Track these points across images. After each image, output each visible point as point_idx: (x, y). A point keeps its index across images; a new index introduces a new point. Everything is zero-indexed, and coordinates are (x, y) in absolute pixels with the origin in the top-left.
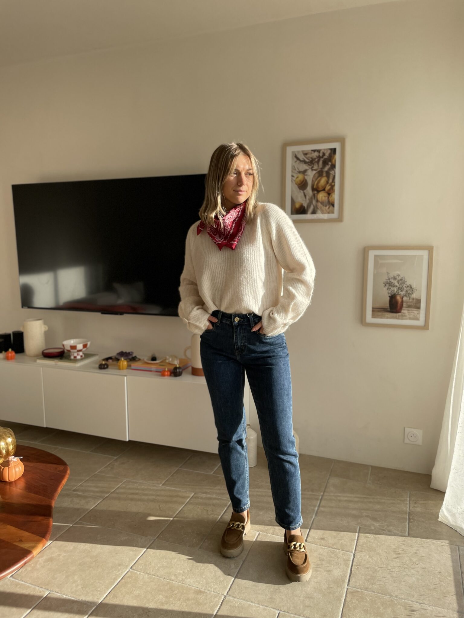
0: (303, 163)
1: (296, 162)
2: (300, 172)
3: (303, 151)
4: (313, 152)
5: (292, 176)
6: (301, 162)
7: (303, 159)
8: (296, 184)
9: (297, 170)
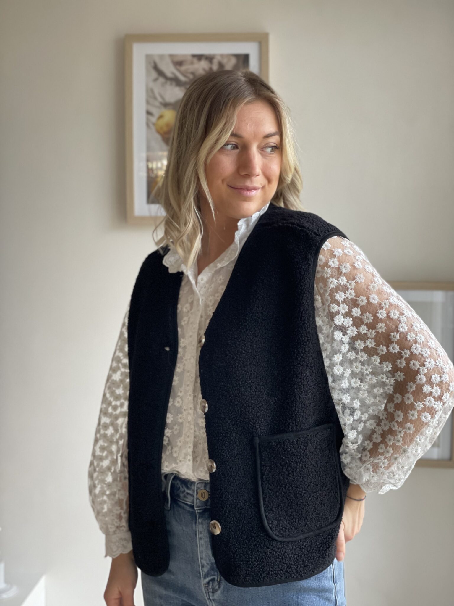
0: (174, 83)
1: (156, 80)
2: (166, 105)
3: (171, 56)
4: (195, 60)
5: (149, 113)
6: (169, 83)
7: (173, 73)
8: (158, 132)
9: (160, 99)
